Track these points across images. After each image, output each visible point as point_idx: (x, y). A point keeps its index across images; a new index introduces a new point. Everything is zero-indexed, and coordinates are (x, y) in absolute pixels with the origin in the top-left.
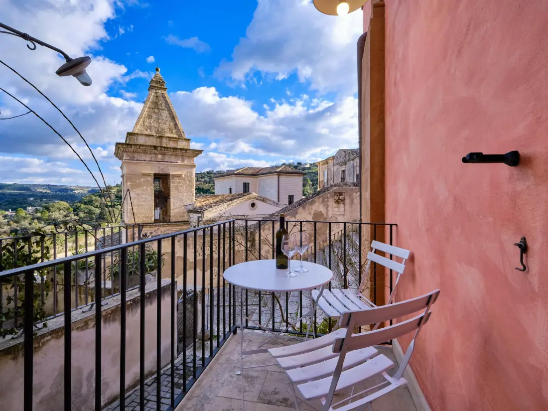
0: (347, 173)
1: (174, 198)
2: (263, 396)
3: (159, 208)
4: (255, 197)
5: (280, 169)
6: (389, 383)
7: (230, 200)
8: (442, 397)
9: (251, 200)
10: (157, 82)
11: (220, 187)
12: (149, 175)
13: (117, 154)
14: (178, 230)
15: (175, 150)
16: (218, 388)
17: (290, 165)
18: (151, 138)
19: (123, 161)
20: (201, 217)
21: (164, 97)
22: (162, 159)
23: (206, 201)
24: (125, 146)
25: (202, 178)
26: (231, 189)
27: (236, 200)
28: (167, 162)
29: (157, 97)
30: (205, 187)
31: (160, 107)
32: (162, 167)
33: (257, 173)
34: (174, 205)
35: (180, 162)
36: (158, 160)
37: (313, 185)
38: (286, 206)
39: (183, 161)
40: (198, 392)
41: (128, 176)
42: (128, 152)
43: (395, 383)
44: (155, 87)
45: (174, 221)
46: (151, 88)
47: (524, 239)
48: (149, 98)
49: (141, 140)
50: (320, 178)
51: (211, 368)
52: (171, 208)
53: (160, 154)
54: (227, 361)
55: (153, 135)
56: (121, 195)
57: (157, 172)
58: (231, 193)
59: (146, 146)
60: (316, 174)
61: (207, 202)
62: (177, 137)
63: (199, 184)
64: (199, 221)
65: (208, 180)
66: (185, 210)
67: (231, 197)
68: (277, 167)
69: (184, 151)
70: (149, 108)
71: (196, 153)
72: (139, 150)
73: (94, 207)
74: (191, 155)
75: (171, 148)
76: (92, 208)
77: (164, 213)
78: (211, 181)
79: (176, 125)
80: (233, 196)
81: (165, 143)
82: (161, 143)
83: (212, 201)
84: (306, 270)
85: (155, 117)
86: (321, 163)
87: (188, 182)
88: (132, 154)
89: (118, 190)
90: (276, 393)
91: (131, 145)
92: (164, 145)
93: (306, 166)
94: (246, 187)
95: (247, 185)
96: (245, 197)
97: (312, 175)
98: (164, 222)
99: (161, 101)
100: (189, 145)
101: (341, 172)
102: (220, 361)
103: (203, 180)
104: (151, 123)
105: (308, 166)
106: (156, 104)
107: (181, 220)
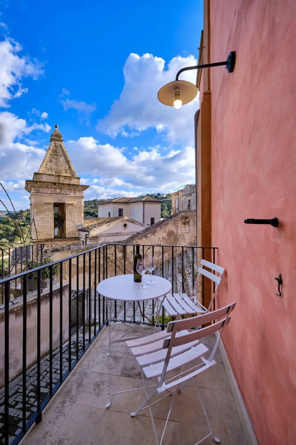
0: (192, 202)
1: (68, 220)
2: (125, 371)
3: (57, 228)
4: (127, 220)
5: (145, 199)
6: (205, 364)
7: (109, 222)
8: (242, 371)
9: (124, 222)
10: (56, 136)
11: (102, 212)
12: (50, 204)
13: (27, 188)
14: (71, 244)
15: (69, 186)
16: (93, 366)
17: (151, 196)
18: (52, 177)
19: (31, 193)
20: (88, 234)
21: (61, 147)
22: (59, 192)
23: (91, 222)
24: (32, 183)
25: (89, 205)
26: (110, 213)
27: (113, 222)
28: (63, 194)
29: (56, 147)
30: (92, 211)
31: (58, 154)
32: (59, 198)
33: (128, 202)
34: (68, 225)
35: (73, 194)
36: (56, 193)
37: (168, 210)
38: (149, 226)
39: (75, 193)
40: (80, 369)
41: (34, 204)
42: (35, 187)
43: (209, 364)
44: (55, 139)
45: (68, 237)
46: (52, 140)
47: (280, 275)
48: (50, 148)
49: (45, 179)
50: (174, 205)
51: (90, 351)
52: (66, 228)
53: (58, 189)
54: (101, 346)
55: (53, 175)
56: (30, 217)
57: (56, 202)
58: (110, 217)
59: (48, 182)
60: (171, 201)
61: (93, 223)
62: (71, 176)
63: (87, 209)
64: (86, 238)
65: (94, 206)
66: (77, 230)
67: (110, 220)
68: (143, 197)
69: (76, 187)
70: (50, 155)
71: (85, 188)
72: (43, 185)
73: (10, 226)
74: (81, 189)
75: (66, 184)
76: (9, 227)
77: (61, 232)
78: (96, 207)
79: (70, 167)
80: (111, 219)
81: (62, 180)
82: (59, 180)
83: (96, 223)
84: (154, 283)
85: (55, 161)
86: (174, 195)
87: (78, 209)
88: (38, 188)
89: (28, 213)
90: (134, 369)
91: (37, 182)
92: (61, 182)
93: (164, 196)
94: (121, 211)
95: (121, 210)
96: (119, 220)
97: (168, 202)
98: (61, 238)
99: (59, 150)
100: (79, 182)
101: (187, 201)
102: (97, 346)
103: (90, 206)
104: (51, 166)
105: (165, 196)
106: (55, 152)
107: (73, 236)
